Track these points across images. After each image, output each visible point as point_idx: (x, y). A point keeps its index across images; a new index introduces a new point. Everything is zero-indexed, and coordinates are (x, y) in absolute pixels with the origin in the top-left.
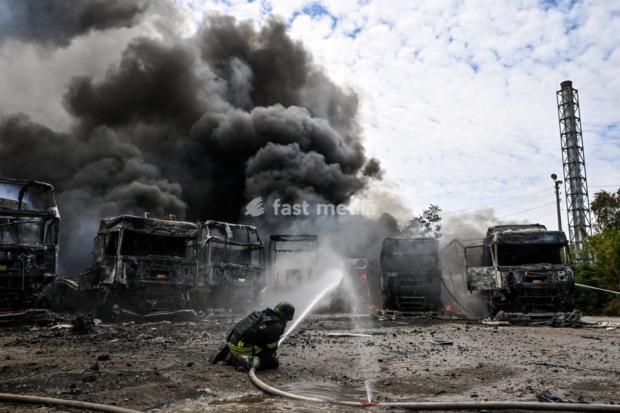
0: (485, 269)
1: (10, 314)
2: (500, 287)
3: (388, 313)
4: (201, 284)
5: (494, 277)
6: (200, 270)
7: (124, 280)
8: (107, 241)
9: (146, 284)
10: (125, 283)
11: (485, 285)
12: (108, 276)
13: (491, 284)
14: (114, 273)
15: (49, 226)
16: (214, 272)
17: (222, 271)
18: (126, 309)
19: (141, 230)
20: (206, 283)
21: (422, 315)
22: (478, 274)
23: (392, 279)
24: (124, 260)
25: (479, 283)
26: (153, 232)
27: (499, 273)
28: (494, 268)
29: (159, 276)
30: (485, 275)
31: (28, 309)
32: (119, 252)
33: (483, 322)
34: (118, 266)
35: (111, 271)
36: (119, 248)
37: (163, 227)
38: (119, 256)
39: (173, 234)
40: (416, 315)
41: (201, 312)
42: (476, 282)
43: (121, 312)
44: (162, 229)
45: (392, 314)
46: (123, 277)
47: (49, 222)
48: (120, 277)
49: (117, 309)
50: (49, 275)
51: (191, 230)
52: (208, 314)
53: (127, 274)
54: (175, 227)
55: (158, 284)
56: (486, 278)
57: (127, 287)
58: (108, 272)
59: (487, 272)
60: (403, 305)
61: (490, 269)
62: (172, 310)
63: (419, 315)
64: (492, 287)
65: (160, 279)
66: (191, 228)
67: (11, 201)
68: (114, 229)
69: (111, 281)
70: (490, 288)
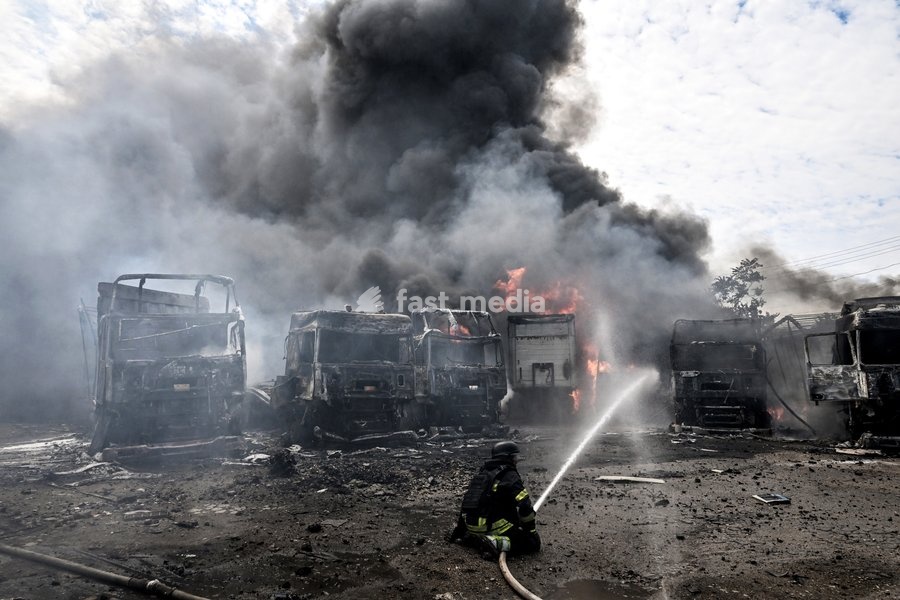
0: (840, 369)
1: (198, 444)
2: (866, 396)
3: (684, 430)
4: (420, 394)
5: (855, 381)
6: (418, 375)
7: (325, 397)
8: (301, 343)
9: (351, 399)
10: (326, 399)
11: (840, 393)
12: (305, 390)
13: (850, 391)
14: (312, 385)
15: (233, 329)
16: (436, 378)
17: (447, 376)
18: (330, 431)
19: (341, 328)
20: (425, 392)
21: (738, 433)
22: (828, 376)
23: (689, 380)
24: (323, 370)
25: (830, 391)
26: (356, 330)
27: (863, 375)
28: (855, 368)
29: (368, 388)
30: (840, 378)
31: (218, 436)
32: (316, 358)
33: (838, 450)
34: (317, 377)
35: (309, 382)
36: (316, 354)
37: (369, 324)
38: (317, 365)
39: (381, 331)
40: (728, 433)
41: (422, 430)
42: (824, 388)
43: (324, 436)
44: (367, 326)
45: (691, 430)
46: (323, 391)
47: (231, 325)
48: (320, 392)
49: (318, 432)
50: (237, 393)
51: (403, 325)
52: (432, 435)
53: (328, 388)
54: (383, 322)
55: (368, 399)
56: (842, 382)
57: (329, 404)
58: (304, 384)
59: (843, 373)
60: (708, 418)
61: (848, 369)
62: (386, 433)
63: (733, 433)
64: (851, 396)
65: (369, 392)
66: (404, 322)
67: (186, 296)
68: (307, 328)
69: (309, 397)
70: (849, 398)
